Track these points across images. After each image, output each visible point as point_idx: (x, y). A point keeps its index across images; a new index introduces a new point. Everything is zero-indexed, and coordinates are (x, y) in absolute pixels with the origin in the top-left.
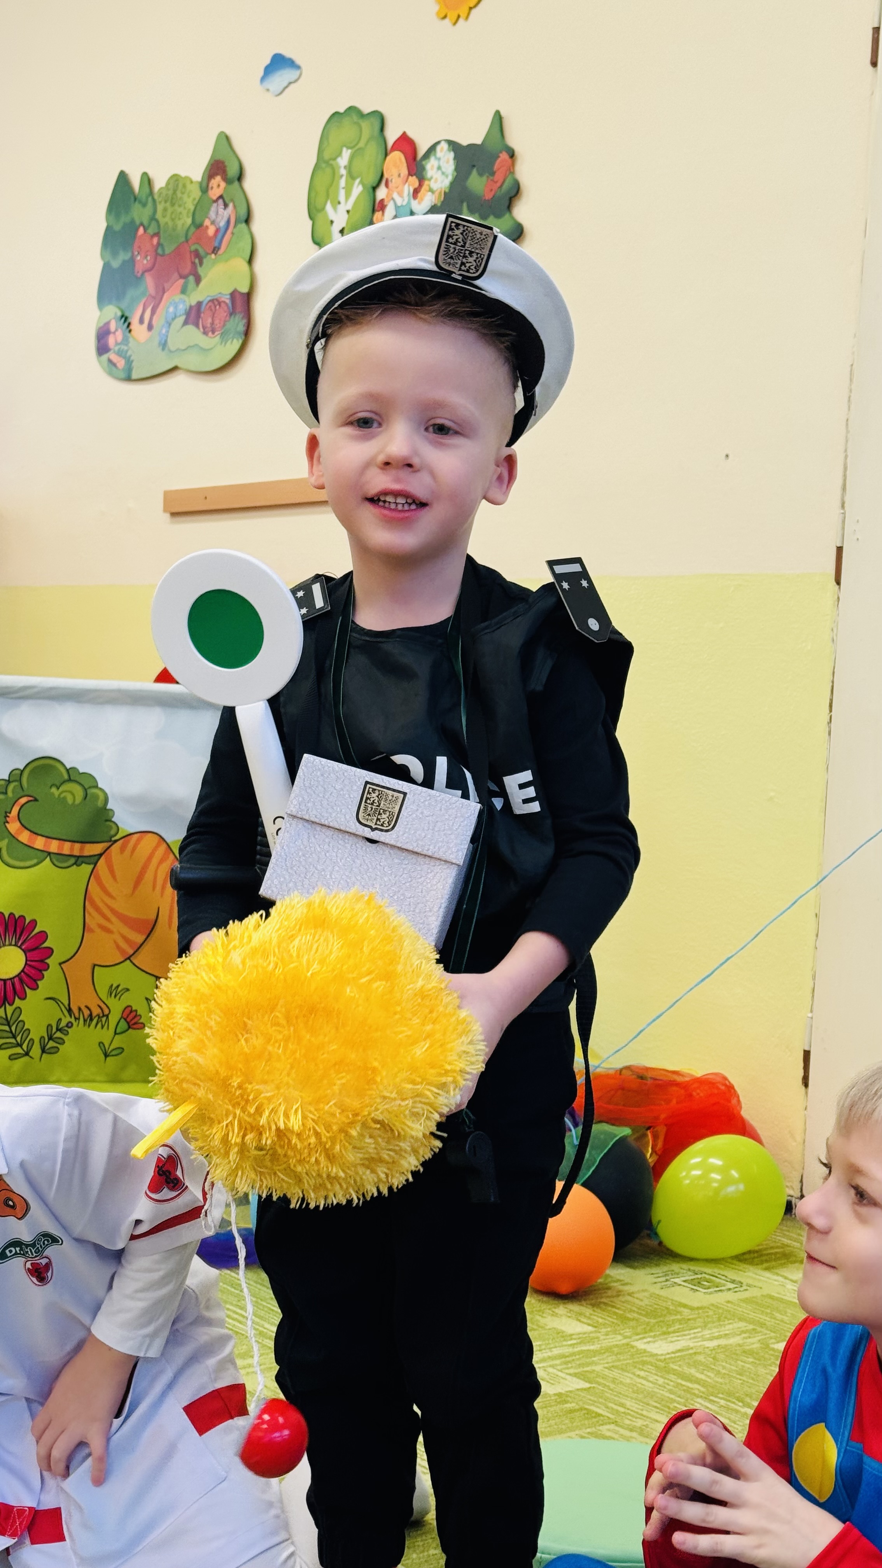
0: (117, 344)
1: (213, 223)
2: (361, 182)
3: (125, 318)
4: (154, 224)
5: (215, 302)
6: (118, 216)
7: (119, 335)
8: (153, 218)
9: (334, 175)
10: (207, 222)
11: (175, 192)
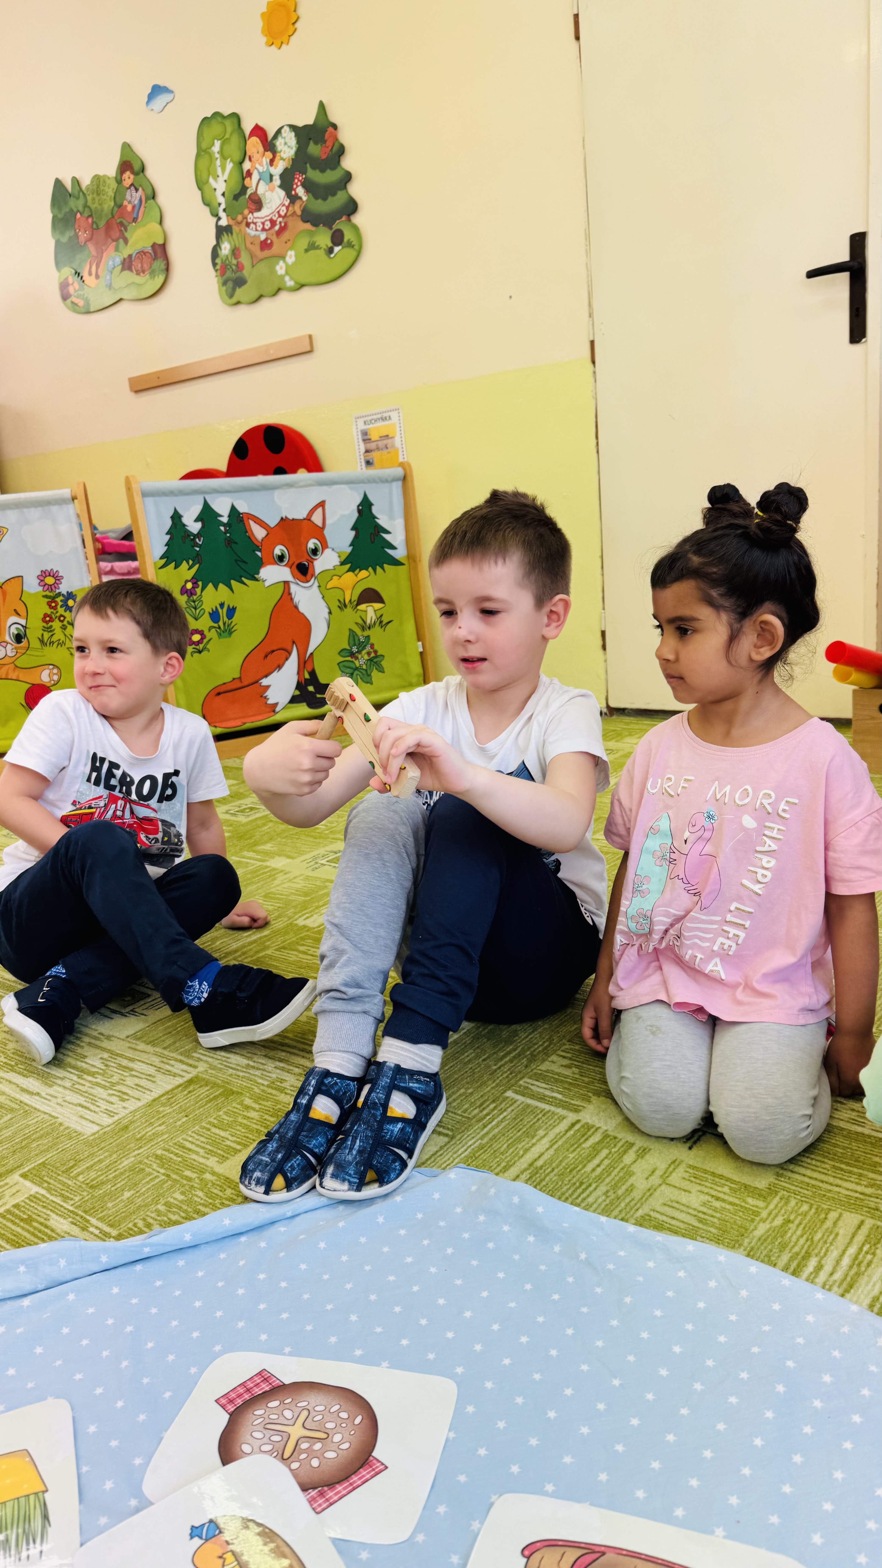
0: (76, 291)
1: (130, 202)
2: (232, 161)
3: (77, 274)
4: (87, 209)
5: (142, 253)
6: (60, 209)
7: (76, 285)
8: (86, 206)
9: (212, 159)
10: (125, 203)
11: (98, 186)
